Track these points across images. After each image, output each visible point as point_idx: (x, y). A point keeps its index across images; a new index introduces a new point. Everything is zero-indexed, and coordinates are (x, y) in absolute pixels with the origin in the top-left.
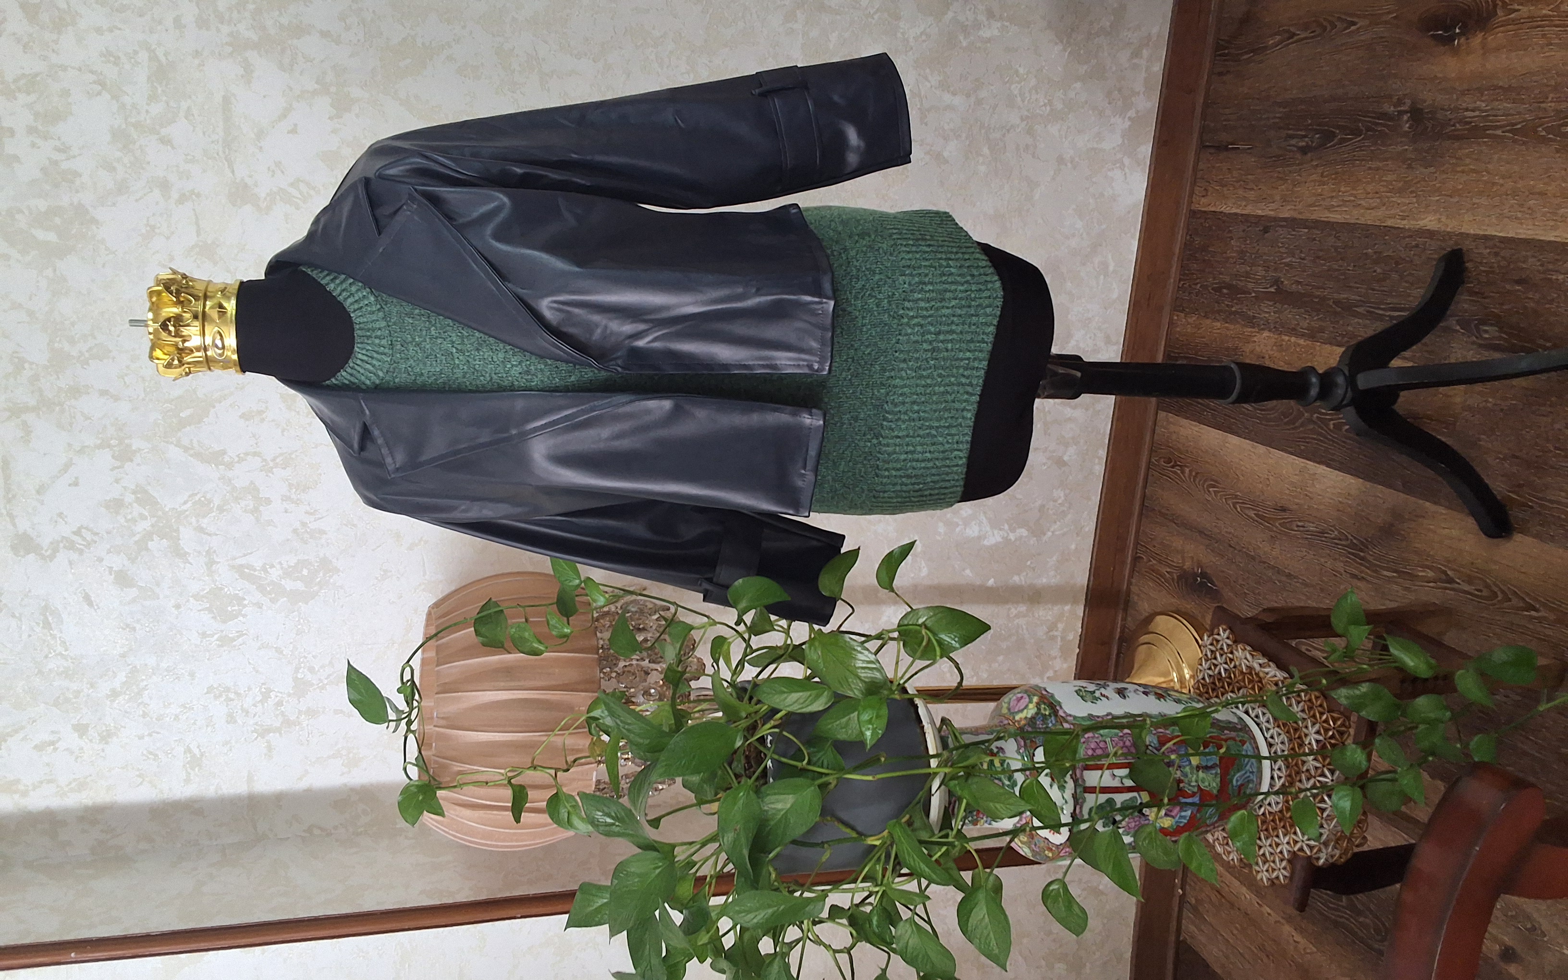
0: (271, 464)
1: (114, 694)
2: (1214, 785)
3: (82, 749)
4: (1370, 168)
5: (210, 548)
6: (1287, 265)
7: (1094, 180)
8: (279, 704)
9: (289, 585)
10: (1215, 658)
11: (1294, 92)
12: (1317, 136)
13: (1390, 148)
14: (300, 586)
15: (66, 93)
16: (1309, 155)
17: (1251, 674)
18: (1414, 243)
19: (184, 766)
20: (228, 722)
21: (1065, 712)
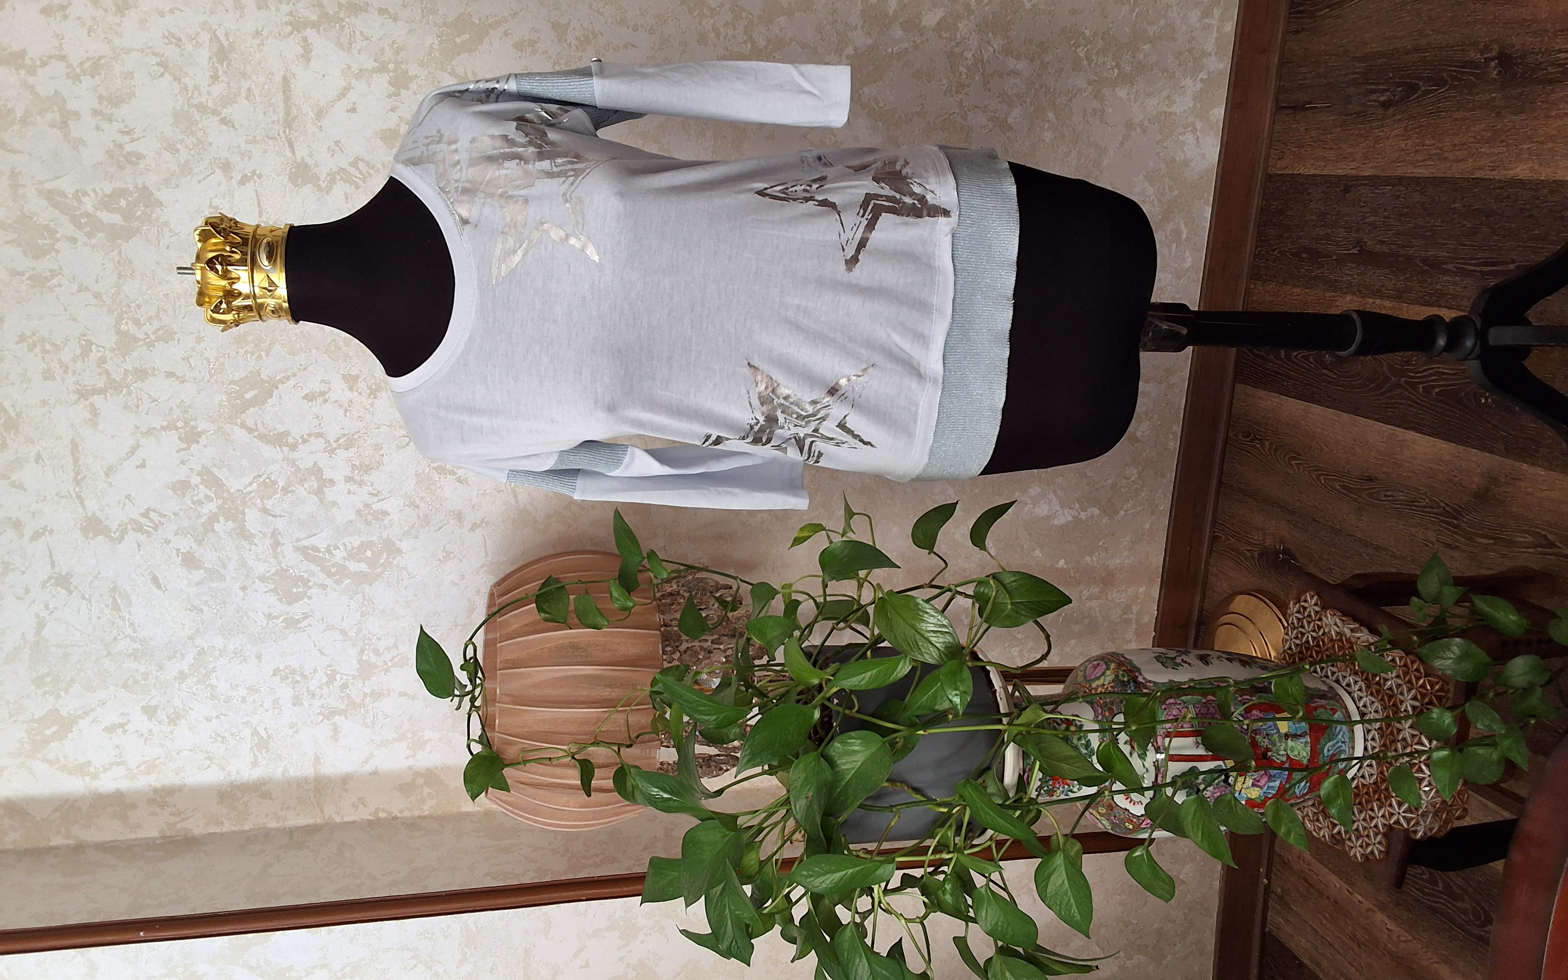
0: (334, 445)
1: (182, 677)
2: (1305, 754)
3: (150, 731)
4: (1456, 119)
5: (275, 530)
6: (1369, 224)
7: (1165, 144)
8: (344, 686)
9: (353, 566)
10: (1303, 627)
11: (1374, 45)
12: (1400, 89)
13: (1477, 98)
14: (363, 567)
15: (129, 75)
16: (1392, 109)
17: (1341, 640)
18: (1505, 194)
19: (251, 749)
20: (294, 704)
21: (1144, 678)
